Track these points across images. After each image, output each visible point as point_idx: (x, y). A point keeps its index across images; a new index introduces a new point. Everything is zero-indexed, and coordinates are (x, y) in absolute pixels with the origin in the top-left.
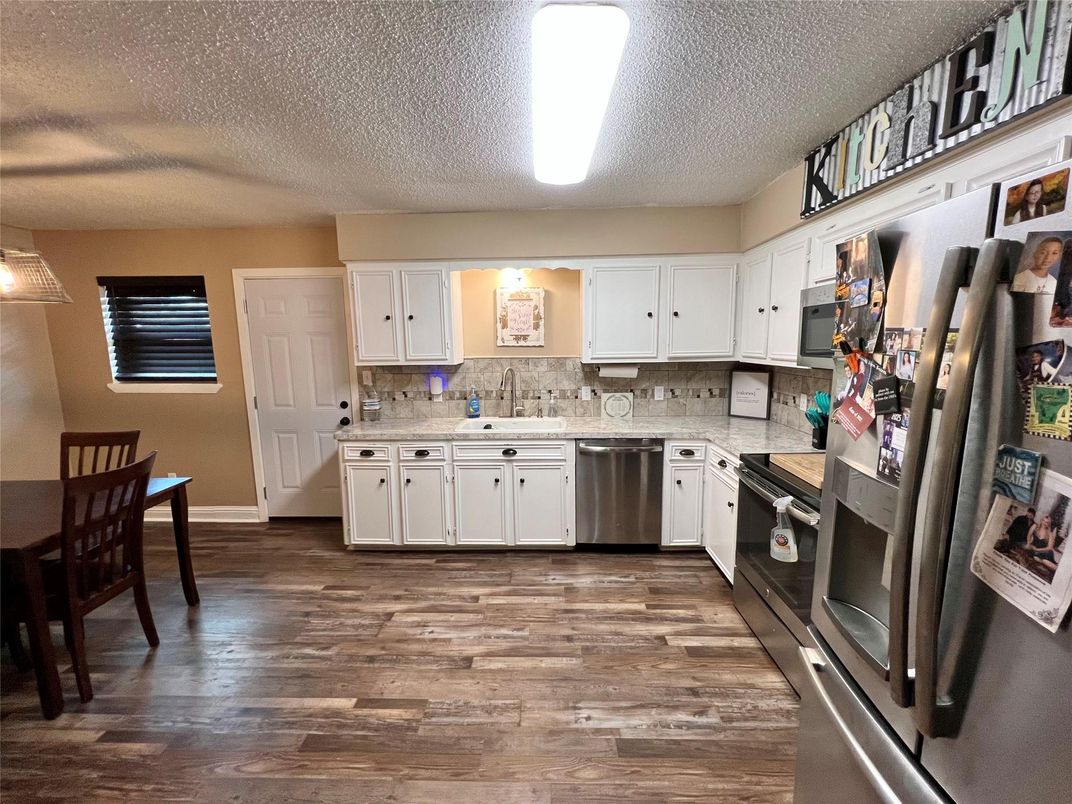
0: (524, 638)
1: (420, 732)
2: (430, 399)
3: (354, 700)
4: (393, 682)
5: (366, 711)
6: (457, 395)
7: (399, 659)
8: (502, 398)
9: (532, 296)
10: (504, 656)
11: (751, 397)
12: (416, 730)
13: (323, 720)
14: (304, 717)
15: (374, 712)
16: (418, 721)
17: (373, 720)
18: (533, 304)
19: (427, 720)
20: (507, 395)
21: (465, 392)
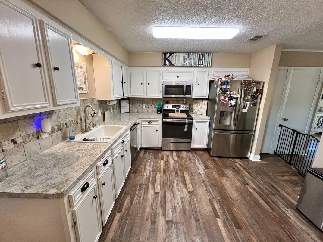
0: (178, 181)
1: (219, 198)
2: (38, 138)
3: (217, 219)
4: (205, 210)
5: (219, 214)
6: (56, 128)
7: (194, 211)
8: (77, 123)
9: (83, 66)
10: (186, 185)
11: (125, 107)
12: (219, 200)
13: (229, 226)
14: (231, 234)
15: (218, 212)
16: (216, 200)
17: (221, 211)
18: (83, 70)
19: (215, 198)
20: (79, 121)
21: (60, 125)
